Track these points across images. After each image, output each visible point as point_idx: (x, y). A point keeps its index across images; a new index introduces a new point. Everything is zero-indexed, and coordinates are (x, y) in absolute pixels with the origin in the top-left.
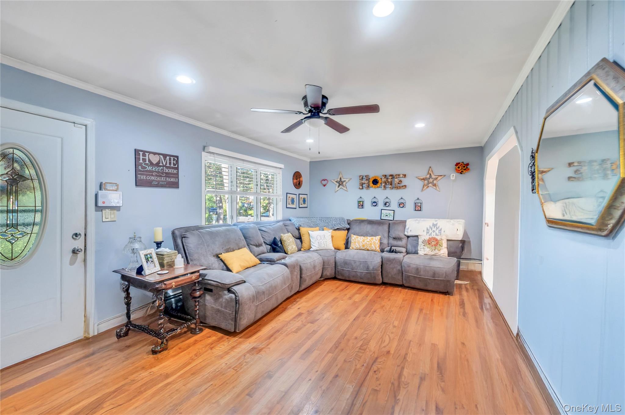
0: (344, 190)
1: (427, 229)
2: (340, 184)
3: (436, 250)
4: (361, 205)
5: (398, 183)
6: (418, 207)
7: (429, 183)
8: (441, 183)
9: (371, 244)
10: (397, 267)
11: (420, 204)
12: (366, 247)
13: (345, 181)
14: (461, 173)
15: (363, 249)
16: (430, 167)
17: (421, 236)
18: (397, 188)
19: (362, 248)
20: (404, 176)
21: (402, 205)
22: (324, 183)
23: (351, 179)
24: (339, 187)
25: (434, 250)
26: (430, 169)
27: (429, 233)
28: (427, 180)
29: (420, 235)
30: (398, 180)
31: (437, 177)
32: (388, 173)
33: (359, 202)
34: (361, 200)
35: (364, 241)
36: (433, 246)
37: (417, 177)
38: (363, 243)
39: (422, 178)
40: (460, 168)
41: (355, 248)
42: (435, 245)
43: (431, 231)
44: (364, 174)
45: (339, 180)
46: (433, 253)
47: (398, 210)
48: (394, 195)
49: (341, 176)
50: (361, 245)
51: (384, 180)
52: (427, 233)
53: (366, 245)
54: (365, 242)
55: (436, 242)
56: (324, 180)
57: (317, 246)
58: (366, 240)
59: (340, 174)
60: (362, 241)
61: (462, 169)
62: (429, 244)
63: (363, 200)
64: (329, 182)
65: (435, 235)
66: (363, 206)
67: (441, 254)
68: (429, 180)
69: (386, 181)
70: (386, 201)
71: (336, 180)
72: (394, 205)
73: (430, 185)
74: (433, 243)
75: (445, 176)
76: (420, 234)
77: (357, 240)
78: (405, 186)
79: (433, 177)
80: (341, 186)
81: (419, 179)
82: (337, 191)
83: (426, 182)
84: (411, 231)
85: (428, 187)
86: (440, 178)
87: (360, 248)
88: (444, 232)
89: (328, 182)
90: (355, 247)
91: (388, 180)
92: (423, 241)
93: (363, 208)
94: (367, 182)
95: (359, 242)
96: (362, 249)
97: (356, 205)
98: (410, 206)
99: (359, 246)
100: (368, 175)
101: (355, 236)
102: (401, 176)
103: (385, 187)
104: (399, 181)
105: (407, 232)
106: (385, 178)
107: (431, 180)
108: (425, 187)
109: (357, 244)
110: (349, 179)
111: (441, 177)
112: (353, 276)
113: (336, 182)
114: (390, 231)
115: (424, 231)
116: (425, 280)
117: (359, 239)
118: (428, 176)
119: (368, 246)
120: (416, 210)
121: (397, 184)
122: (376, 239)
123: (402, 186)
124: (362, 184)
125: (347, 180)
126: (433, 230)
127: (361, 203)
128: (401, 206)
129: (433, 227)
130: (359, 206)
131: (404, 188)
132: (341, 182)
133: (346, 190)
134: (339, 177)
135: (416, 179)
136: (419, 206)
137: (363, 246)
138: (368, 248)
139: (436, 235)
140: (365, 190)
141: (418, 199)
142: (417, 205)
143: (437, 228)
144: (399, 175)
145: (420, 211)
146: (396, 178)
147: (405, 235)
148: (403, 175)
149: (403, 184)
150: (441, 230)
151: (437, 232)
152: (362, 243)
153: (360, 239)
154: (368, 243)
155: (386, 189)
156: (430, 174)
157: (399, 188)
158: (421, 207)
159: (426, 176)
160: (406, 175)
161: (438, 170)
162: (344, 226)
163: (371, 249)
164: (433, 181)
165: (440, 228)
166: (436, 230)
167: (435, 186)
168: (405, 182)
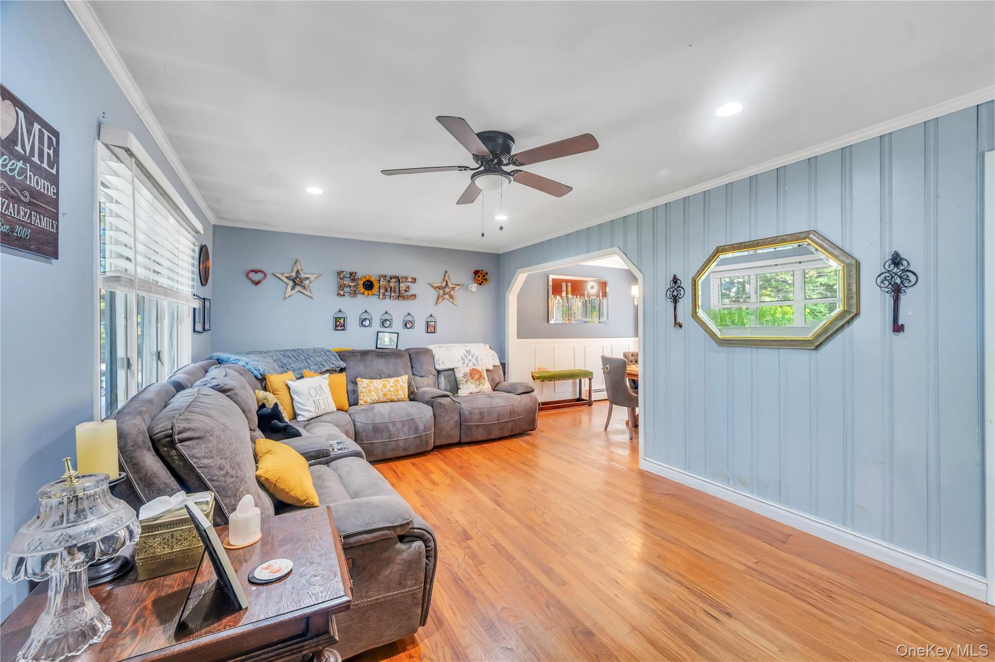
0: (306, 295)
1: (462, 359)
2: (297, 282)
3: (481, 385)
4: (339, 324)
5: (406, 291)
6: (430, 328)
7: (445, 294)
8: (458, 294)
9: (397, 390)
10: (454, 417)
11: (433, 323)
12: (389, 396)
13: (308, 278)
14: (480, 284)
15: (385, 400)
16: (446, 272)
17: (459, 369)
18: (404, 297)
19: (382, 399)
20: (413, 281)
21: (408, 324)
22: (256, 277)
23: (321, 275)
24: (293, 288)
25: (479, 386)
26: (447, 274)
27: (465, 363)
28: (442, 288)
29: (456, 368)
30: (405, 286)
31: (454, 286)
32: (390, 272)
33: (336, 319)
34: (340, 315)
35: (384, 386)
36: (476, 380)
37: (429, 284)
38: (384, 390)
39: (436, 285)
40: (480, 277)
41: (371, 402)
42: (479, 379)
43: (467, 361)
44: (348, 268)
45: (294, 274)
46: (477, 390)
47: (404, 332)
48: (397, 309)
49: (299, 268)
50: (380, 395)
51: (383, 283)
52: (463, 363)
53: (389, 393)
54: (387, 389)
55: (479, 374)
56: (256, 272)
57: (313, 410)
58: (388, 384)
59: (296, 263)
60: (382, 387)
61: (482, 279)
62: (472, 378)
63: (345, 317)
64: (267, 277)
65: (472, 365)
66: (344, 326)
67: (485, 390)
68: (445, 289)
69: (387, 285)
70: (386, 319)
71: (288, 275)
72: (397, 325)
73: (447, 296)
74: (476, 376)
75: (463, 285)
76: (456, 366)
77: (372, 387)
78: (415, 295)
79: (450, 285)
80: (298, 288)
81: (433, 287)
82: (289, 296)
83: (441, 292)
84: (443, 362)
85: (444, 299)
86: (457, 288)
87: (378, 400)
88: (481, 360)
89: (265, 276)
90: (371, 399)
91: (390, 284)
92: (465, 375)
93: (343, 330)
94: (354, 284)
95: (376, 389)
96: (382, 401)
97: (331, 324)
98: (420, 326)
99: (378, 396)
100: (356, 273)
101: (366, 381)
102: (410, 280)
103: (384, 295)
104: (406, 288)
105: (439, 365)
106: (384, 279)
107: (447, 290)
108: (441, 299)
109: (373, 393)
110: (316, 276)
111: (460, 286)
112: (392, 450)
113: (287, 277)
114: (413, 366)
115: (459, 361)
116: (488, 427)
117: (375, 384)
118: (444, 284)
119: (393, 394)
120: (428, 332)
121: (403, 291)
122: (404, 380)
123: (412, 296)
124: (341, 287)
125: (312, 277)
126: (469, 359)
127: (342, 321)
128: (408, 326)
129: (468, 355)
130: (336, 326)
131: (414, 299)
132: (298, 279)
133: (311, 295)
134: (295, 270)
135: (429, 286)
136: (433, 326)
137: (385, 395)
138: (392, 397)
139: (474, 365)
140: (347, 299)
141: (431, 316)
142: (430, 324)
143: (473, 356)
144: (406, 278)
145: (434, 332)
146: (402, 282)
147: (436, 369)
148: (412, 278)
149: (411, 292)
150: (477, 358)
151: (474, 360)
152: (382, 391)
153: (377, 383)
154: (392, 389)
155: (385, 298)
156: (447, 282)
157: (406, 298)
158: (434, 328)
159: (442, 283)
160: (417, 280)
161: (455, 278)
162: (337, 364)
163: (397, 398)
164: (450, 291)
165: (476, 356)
166: (472, 358)
167: (452, 298)
168: (414, 289)
